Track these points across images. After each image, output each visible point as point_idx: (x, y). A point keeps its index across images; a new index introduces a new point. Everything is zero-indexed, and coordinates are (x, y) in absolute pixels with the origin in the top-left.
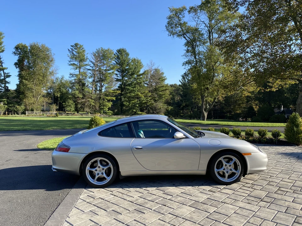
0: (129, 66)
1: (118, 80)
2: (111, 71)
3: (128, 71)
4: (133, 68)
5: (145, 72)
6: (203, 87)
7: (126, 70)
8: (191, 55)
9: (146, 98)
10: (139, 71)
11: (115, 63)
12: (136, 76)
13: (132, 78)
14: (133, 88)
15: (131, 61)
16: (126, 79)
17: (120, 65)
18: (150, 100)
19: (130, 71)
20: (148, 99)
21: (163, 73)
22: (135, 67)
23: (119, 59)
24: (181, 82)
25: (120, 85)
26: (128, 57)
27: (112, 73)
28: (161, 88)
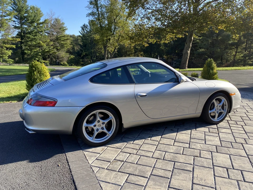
0: (28, 14)
1: (16, 27)
2: (8, 18)
3: (27, 19)
4: (33, 16)
5: (45, 20)
6: (105, 38)
7: (25, 17)
8: (94, 7)
9: (49, 47)
10: (39, 20)
11: (12, 9)
12: (36, 24)
13: (32, 26)
14: (34, 36)
15: (29, 8)
16: (26, 26)
17: (17, 11)
18: (52, 49)
19: (30, 18)
20: (51, 48)
21: (63, 24)
22: (35, 15)
23: (16, 5)
24: (81, 33)
25: (19, 32)
26: (26, 4)
27: (10, 19)
28: (63, 38)
